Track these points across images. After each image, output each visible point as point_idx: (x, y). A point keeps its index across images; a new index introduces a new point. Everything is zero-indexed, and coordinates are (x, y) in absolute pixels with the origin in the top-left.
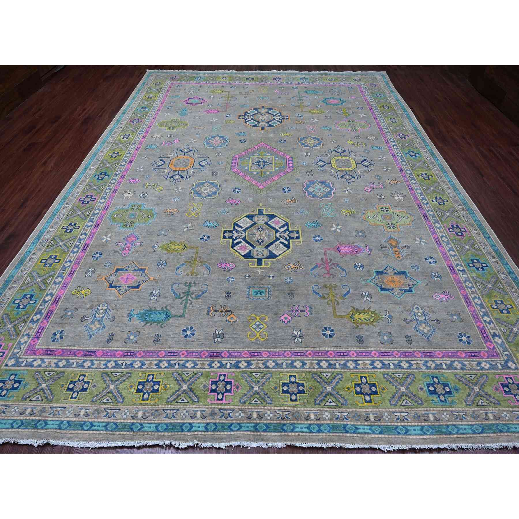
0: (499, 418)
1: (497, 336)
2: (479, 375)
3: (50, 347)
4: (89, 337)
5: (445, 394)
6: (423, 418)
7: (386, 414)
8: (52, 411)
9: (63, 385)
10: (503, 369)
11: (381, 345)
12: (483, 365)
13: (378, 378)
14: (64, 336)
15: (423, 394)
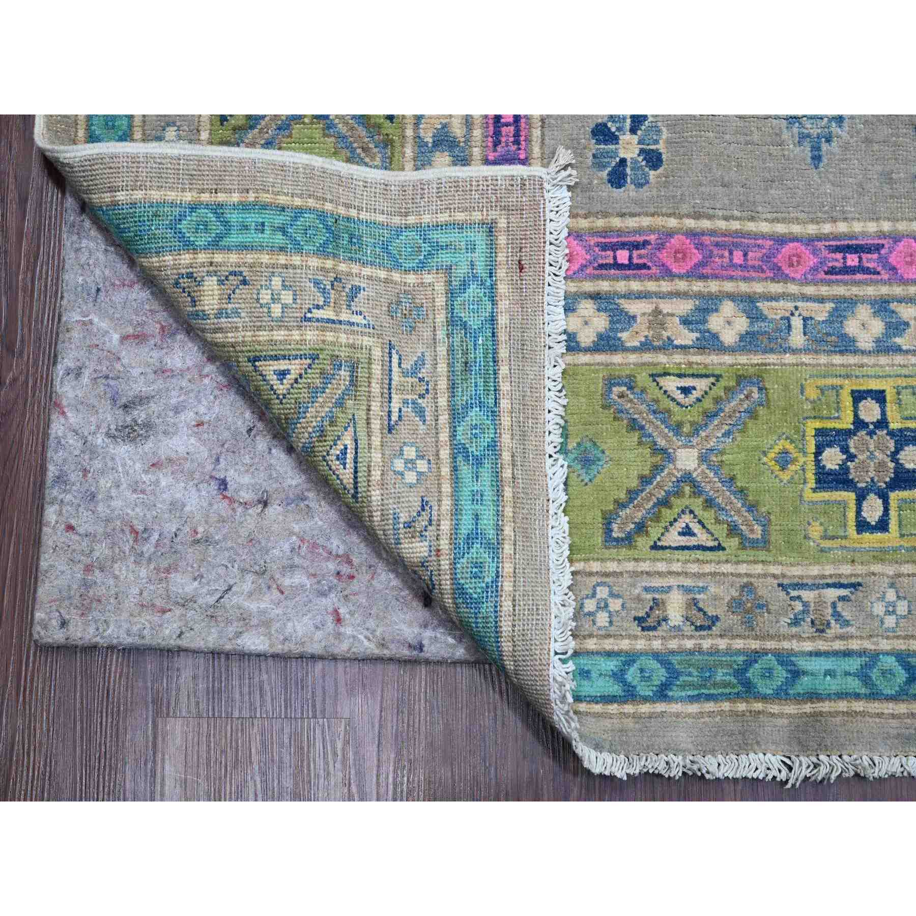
3: (616, 222)
4: (806, 151)
8: (799, 607)
9: (784, 460)
14: (661, 147)
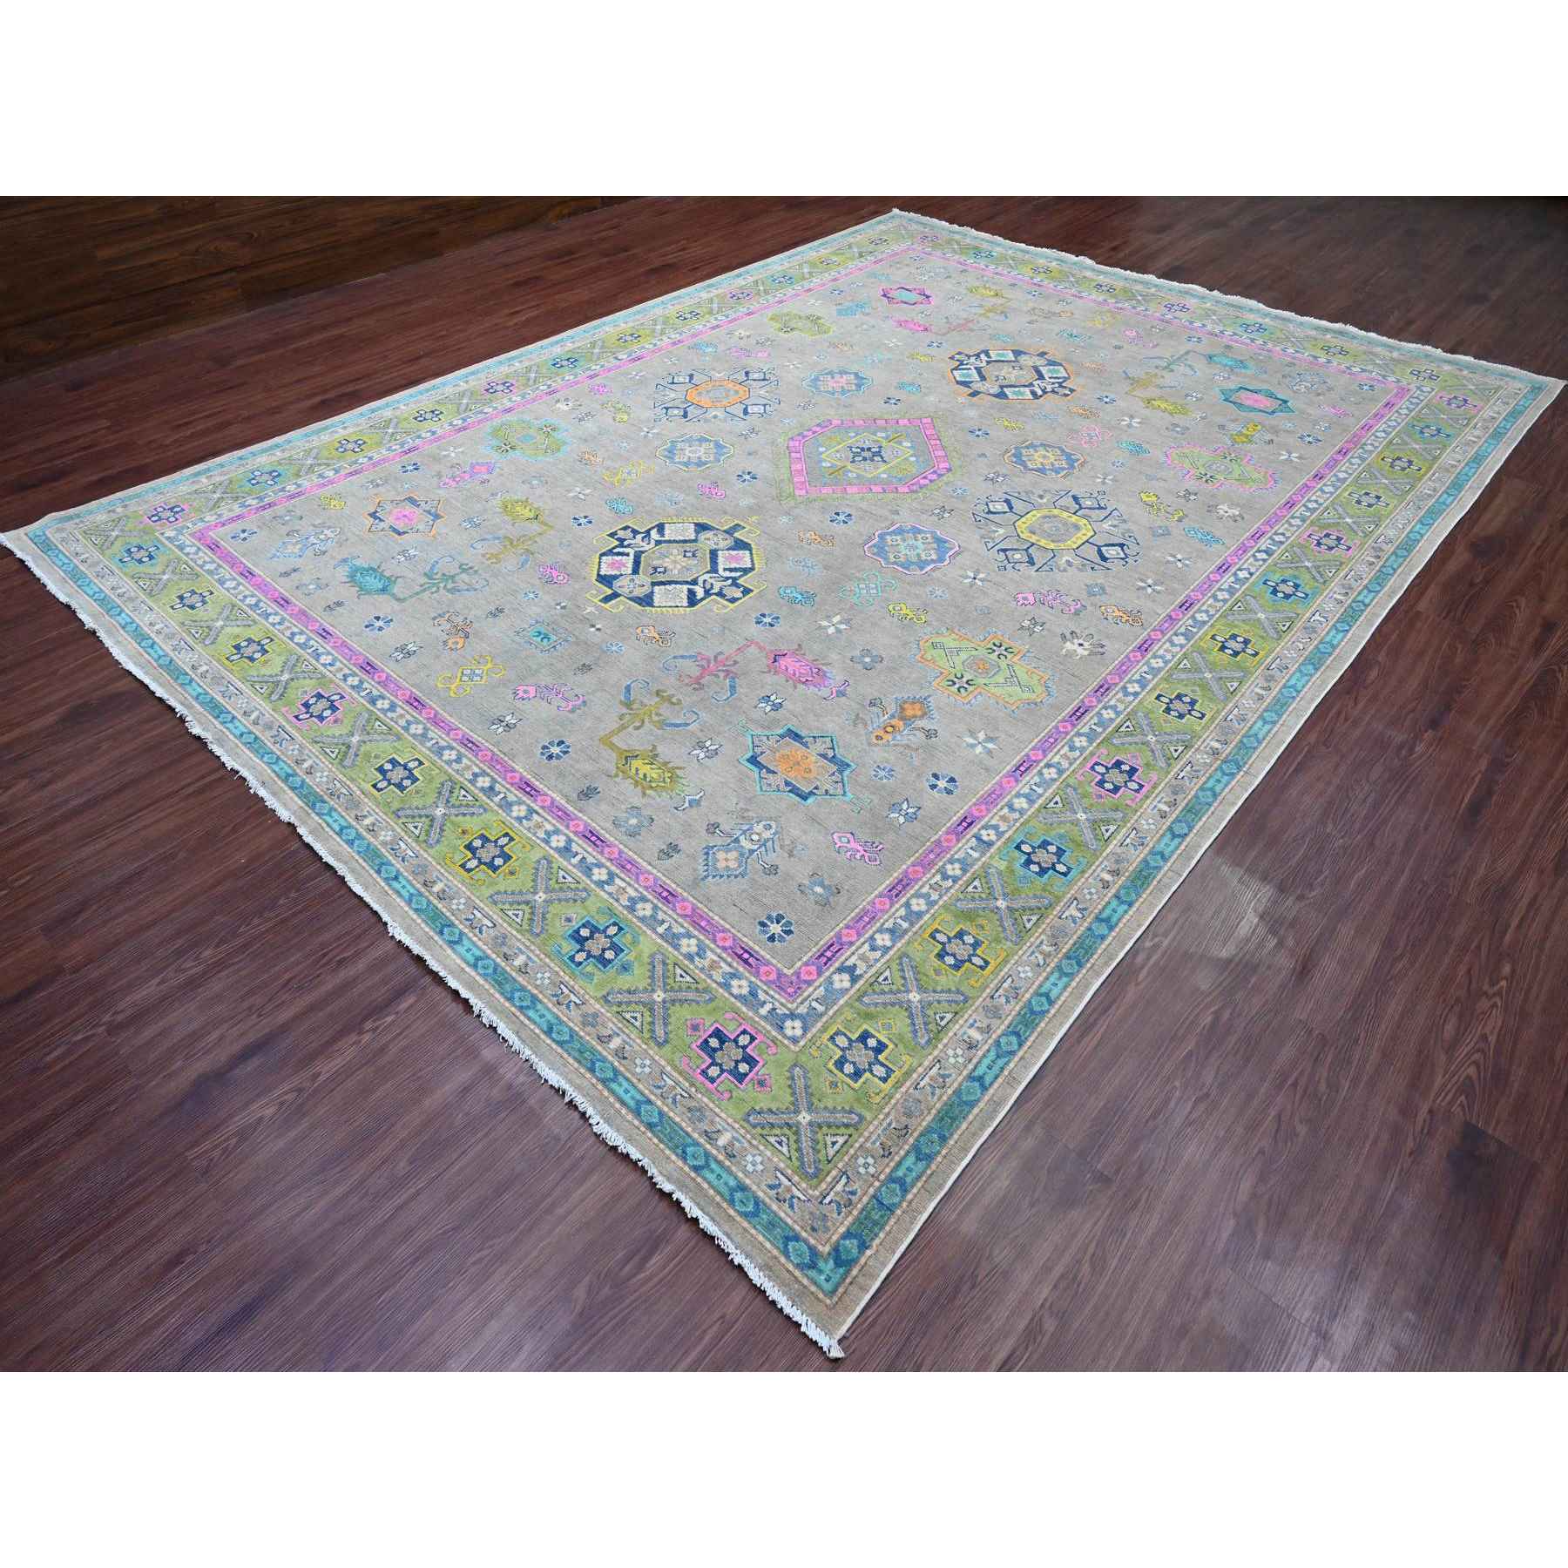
0: (624, 1058)
1: (852, 975)
2: (700, 986)
5: (594, 957)
6: (505, 949)
7: (463, 901)
10: (765, 1018)
11: (609, 825)
12: (735, 983)
13: (525, 855)
15: (560, 928)
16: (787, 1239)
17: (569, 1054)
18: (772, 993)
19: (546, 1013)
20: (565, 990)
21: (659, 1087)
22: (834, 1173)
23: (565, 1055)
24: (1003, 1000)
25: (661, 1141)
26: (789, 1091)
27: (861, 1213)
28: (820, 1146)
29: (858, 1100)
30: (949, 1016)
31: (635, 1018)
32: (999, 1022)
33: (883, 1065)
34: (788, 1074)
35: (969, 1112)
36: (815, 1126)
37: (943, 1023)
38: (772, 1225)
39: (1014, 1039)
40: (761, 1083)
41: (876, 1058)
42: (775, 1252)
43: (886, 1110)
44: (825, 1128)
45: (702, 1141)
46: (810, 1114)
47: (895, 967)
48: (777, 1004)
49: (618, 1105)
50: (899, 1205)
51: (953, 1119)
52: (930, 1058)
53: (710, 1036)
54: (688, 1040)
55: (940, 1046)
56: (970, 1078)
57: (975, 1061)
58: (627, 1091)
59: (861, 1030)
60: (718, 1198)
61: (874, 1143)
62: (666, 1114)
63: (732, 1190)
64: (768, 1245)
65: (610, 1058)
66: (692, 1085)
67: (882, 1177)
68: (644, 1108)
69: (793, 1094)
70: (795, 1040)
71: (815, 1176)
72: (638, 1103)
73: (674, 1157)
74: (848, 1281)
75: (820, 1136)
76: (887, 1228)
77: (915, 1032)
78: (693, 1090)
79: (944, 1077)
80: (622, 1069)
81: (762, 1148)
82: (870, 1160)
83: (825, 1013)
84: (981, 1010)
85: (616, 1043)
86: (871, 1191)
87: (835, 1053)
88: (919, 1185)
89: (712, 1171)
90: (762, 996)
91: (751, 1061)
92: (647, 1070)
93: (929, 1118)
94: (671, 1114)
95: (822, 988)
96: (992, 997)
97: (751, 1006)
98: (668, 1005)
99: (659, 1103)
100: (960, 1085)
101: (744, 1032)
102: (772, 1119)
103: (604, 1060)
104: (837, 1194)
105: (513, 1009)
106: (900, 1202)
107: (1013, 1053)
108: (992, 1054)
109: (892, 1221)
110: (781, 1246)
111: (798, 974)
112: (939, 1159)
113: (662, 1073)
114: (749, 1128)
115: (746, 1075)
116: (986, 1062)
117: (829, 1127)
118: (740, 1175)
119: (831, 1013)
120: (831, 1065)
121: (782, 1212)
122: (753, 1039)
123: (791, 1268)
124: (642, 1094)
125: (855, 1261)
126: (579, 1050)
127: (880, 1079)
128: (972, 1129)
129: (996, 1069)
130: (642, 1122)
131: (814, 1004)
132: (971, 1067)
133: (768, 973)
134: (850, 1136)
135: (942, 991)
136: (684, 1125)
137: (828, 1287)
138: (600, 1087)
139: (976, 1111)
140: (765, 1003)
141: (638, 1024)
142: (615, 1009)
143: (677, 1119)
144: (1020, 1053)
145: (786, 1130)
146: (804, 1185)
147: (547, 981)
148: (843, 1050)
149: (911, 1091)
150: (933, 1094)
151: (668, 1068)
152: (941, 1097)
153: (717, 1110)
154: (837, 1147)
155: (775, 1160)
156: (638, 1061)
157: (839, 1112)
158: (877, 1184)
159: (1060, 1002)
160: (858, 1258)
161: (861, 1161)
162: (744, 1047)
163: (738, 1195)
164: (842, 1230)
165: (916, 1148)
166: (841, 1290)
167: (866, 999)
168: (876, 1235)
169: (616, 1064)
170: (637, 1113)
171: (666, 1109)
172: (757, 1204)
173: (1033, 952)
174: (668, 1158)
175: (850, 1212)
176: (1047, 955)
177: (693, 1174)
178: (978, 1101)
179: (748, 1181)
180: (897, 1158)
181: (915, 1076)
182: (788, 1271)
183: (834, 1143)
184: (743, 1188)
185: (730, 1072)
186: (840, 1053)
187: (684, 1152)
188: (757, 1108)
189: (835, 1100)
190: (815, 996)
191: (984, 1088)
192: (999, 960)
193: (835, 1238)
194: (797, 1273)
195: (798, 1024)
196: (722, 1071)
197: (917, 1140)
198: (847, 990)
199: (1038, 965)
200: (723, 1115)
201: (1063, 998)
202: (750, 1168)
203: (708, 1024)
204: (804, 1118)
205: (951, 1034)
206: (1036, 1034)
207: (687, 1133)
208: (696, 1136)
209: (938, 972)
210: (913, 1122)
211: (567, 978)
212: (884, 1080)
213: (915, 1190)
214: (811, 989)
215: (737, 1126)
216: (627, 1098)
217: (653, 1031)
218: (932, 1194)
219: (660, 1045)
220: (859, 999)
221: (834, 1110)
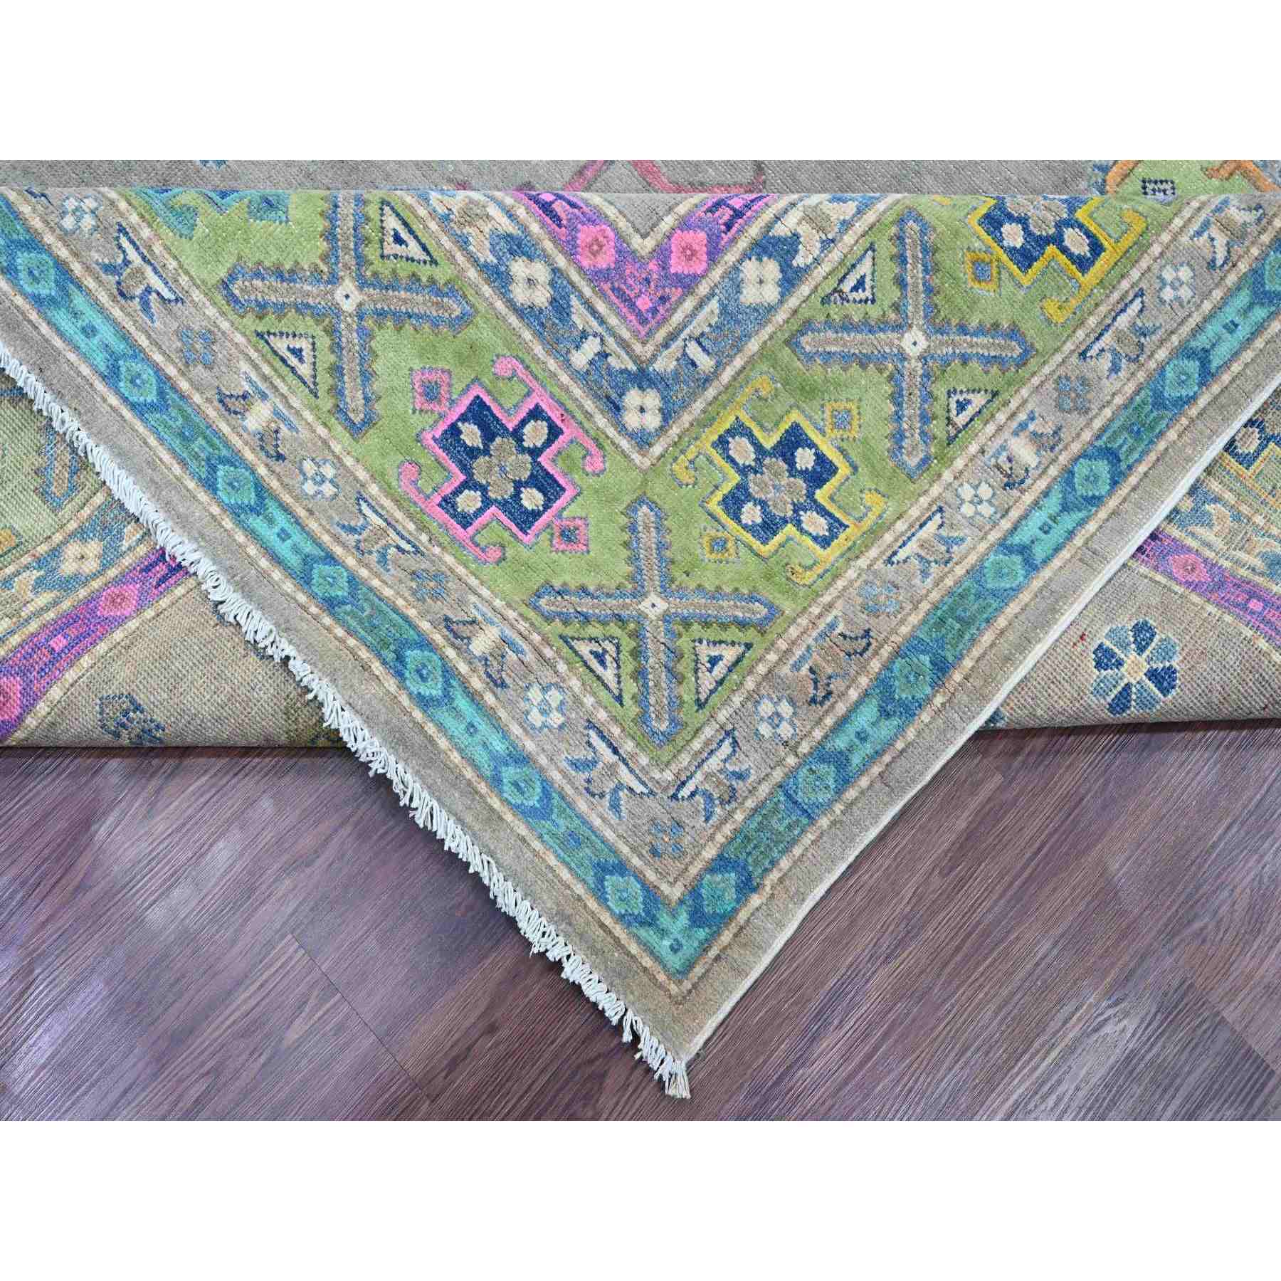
0: (280, 457)
1: (785, 267)
2: (442, 274)
10: (582, 377)
12: (519, 268)
16: (603, 870)
17: (161, 440)
18: (601, 307)
19: (98, 321)
20: (132, 255)
21: (352, 530)
22: (708, 732)
23: (152, 441)
24: (1105, 363)
25: (350, 632)
26: (625, 553)
27: (750, 817)
28: (684, 667)
29: (768, 577)
30: (978, 400)
31: (297, 353)
32: (1082, 421)
33: (824, 512)
34: (623, 520)
35: (999, 610)
36: (678, 623)
37: (961, 420)
38: (573, 841)
39: (1102, 467)
40: (568, 535)
41: (810, 495)
42: (579, 889)
43: (827, 599)
44: (696, 626)
45: (438, 638)
46: (666, 599)
47: (886, 248)
48: (610, 341)
49: (264, 563)
50: (826, 807)
51: (966, 623)
52: (924, 501)
53: (463, 418)
54: (417, 421)
55: (947, 476)
56: (1004, 546)
57: (1015, 514)
58: (284, 535)
59: (785, 426)
60: (469, 773)
61: (797, 667)
62: (364, 582)
63: (499, 761)
64: (565, 874)
65: (249, 456)
66: (422, 528)
67: (804, 748)
68: (319, 570)
69: (633, 559)
70: (642, 440)
71: (669, 738)
72: (307, 561)
73: (377, 667)
74: (712, 953)
75: (684, 643)
76: (797, 851)
77: (898, 437)
78: (424, 538)
79: (949, 542)
80: (275, 484)
81: (562, 667)
82: (786, 709)
83: (716, 374)
84: (1050, 385)
85: (258, 416)
86: (778, 775)
87: (725, 478)
88: (876, 770)
89: (458, 714)
90: (579, 317)
91: (548, 485)
92: (328, 489)
93: (914, 619)
94: (375, 583)
95: (714, 305)
96: (1083, 355)
97: (553, 346)
98: (369, 323)
99: (351, 561)
100: (982, 560)
101: (536, 414)
102: (586, 606)
103: (234, 460)
104: (708, 776)
105: (19, 300)
106: (831, 802)
107: (1095, 501)
108: (1053, 503)
109: (809, 837)
110: (591, 880)
111: (662, 253)
112: (925, 717)
113: (360, 498)
114: (538, 620)
115: (536, 515)
116: (1039, 517)
117: (706, 625)
118: (516, 730)
119: (726, 376)
120: (714, 505)
121: (596, 815)
122: (554, 432)
123: (608, 921)
124: (317, 542)
125: (728, 918)
126: (181, 435)
127: (815, 539)
128: (1004, 647)
129: (1058, 533)
130: (313, 596)
131: (694, 351)
132: (1006, 524)
133: (596, 247)
134: (748, 646)
135: (981, 331)
136: (400, 602)
137: (675, 961)
138: (228, 523)
139: (1013, 608)
140: (584, 335)
141: (304, 370)
142: (250, 322)
143: (388, 592)
144: (1112, 503)
145: (614, 629)
146: (644, 760)
147: (88, 222)
148: (743, 471)
149: (879, 565)
150: (925, 573)
151: (374, 489)
152: (941, 579)
153: (473, 581)
154: (719, 670)
155: (589, 701)
156: (308, 466)
157: (726, 596)
158: (791, 761)
159: (1226, 378)
160: (735, 911)
161: (766, 708)
162: (535, 452)
163: (509, 773)
164: (710, 853)
165: (883, 685)
166: (698, 970)
167: (807, 341)
168: (774, 863)
169: (262, 470)
170: (304, 580)
171: (364, 573)
172: (546, 794)
173: (1206, 225)
174: (365, 667)
175: (730, 814)
176: (1237, 235)
177: (418, 715)
178: (1018, 590)
179: (530, 746)
180: (841, 708)
181: (888, 537)
182: (602, 926)
183: (714, 661)
184: (522, 759)
185: (503, 505)
186: (736, 478)
187: (400, 658)
188: (557, 584)
189: (718, 574)
190: (696, 327)
191: (1032, 566)
192: (1126, 242)
193: (694, 870)
194: (618, 931)
195: (652, 399)
196: (487, 502)
197: (887, 667)
198: (771, 309)
199: (1211, 264)
200: (485, 592)
201: (1236, 368)
202: (536, 718)
203: (458, 387)
204: (654, 606)
205: (973, 448)
206: (1153, 456)
207: (406, 619)
208: (425, 625)
209: (981, 269)
210: (880, 626)
211: (134, 218)
212: (825, 542)
213: (864, 782)
214: (689, 304)
215: (511, 614)
216: (284, 549)
217: (336, 392)
218: (893, 792)
219: (356, 430)
220: (792, 342)
221: (717, 593)
